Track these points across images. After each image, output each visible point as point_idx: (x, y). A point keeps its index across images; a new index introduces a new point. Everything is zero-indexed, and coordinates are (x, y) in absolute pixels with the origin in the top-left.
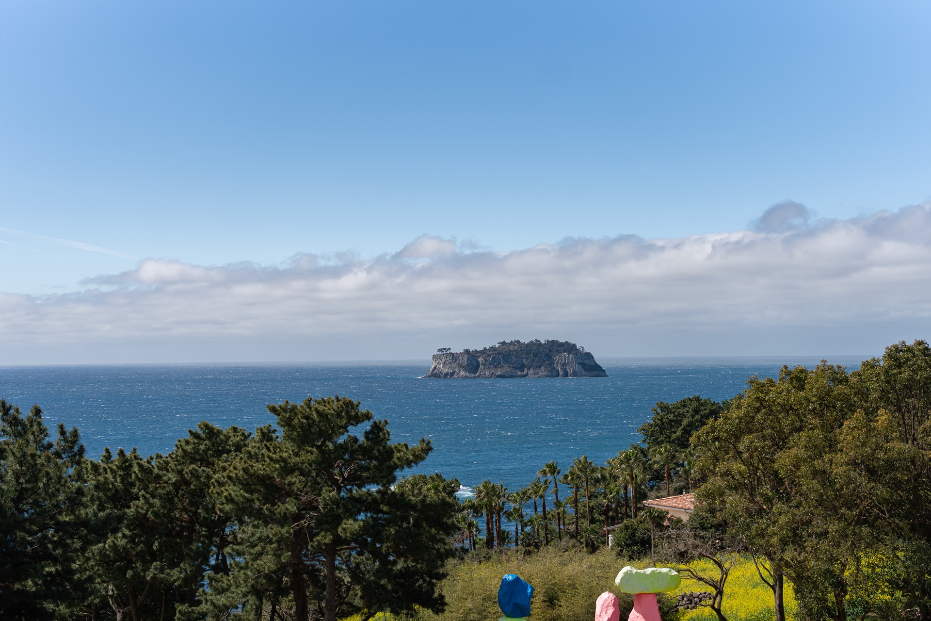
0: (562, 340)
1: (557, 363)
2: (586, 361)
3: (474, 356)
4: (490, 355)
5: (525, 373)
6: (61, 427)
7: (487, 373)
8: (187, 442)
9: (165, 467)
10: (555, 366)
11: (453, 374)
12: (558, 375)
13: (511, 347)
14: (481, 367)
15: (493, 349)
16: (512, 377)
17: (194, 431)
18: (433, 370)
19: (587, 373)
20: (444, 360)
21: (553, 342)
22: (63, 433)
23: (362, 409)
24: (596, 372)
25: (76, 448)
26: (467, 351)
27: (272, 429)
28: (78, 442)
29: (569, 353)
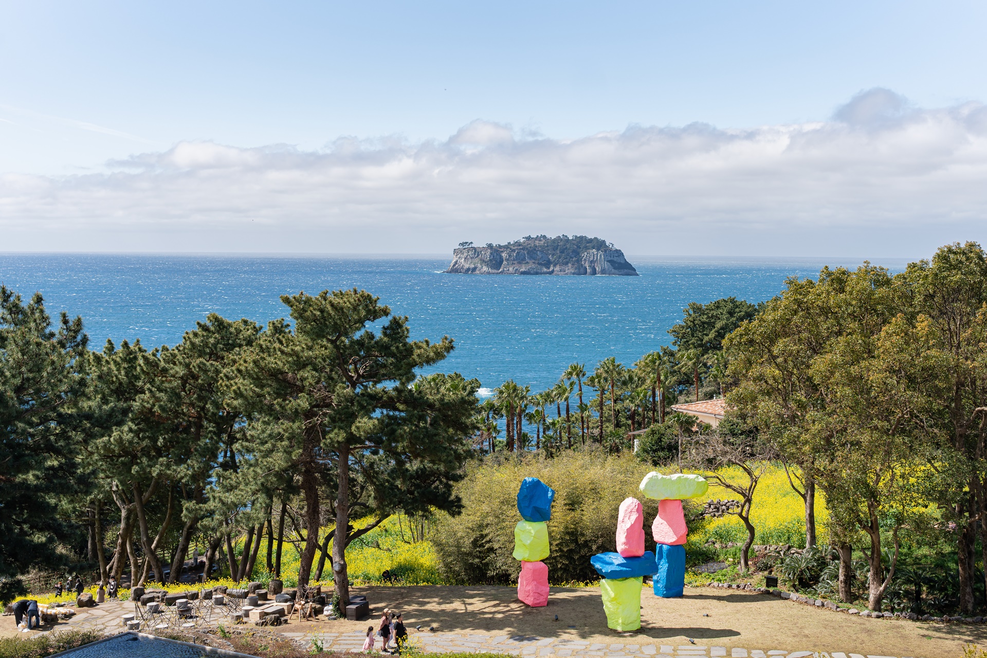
0: (590, 236)
1: (585, 260)
2: (615, 259)
3: (498, 251)
4: (514, 251)
5: (551, 270)
6: (64, 316)
7: (511, 269)
8: (196, 335)
9: (172, 360)
10: (583, 263)
11: (474, 269)
12: (585, 273)
13: (537, 242)
14: (505, 262)
15: (517, 244)
16: (537, 273)
17: (203, 323)
18: (454, 265)
19: (616, 271)
20: (465, 254)
21: (581, 237)
22: (65, 322)
23: (380, 305)
24: (625, 270)
25: (79, 338)
26: (490, 246)
27: (285, 323)
28: (81, 331)
29: (598, 250)
